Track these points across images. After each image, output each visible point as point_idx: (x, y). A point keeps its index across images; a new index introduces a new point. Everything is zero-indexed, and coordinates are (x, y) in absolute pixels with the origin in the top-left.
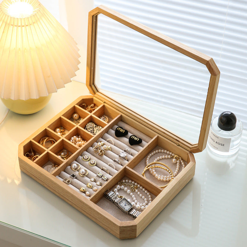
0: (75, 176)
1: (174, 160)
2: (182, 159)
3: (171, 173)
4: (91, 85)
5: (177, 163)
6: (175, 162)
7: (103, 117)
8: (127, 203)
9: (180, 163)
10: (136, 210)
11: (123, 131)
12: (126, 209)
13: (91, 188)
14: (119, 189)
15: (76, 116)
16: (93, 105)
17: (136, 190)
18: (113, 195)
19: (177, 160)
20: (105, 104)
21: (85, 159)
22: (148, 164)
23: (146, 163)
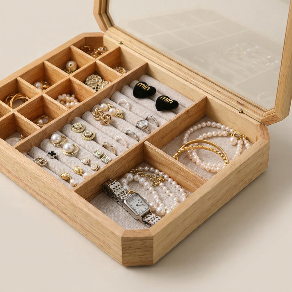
0: (55, 154)
1: (232, 139)
2: (247, 139)
3: (224, 158)
4: (102, 13)
5: (237, 144)
6: (235, 143)
7: (118, 68)
8: (141, 202)
9: (244, 145)
10: (156, 215)
11: (148, 88)
12: (138, 213)
13: (81, 175)
14: (131, 180)
15: (71, 65)
16: (102, 48)
17: (161, 184)
18: (117, 188)
19: (238, 139)
20: (121, 46)
21: (76, 129)
22: (186, 142)
23: (182, 141)
